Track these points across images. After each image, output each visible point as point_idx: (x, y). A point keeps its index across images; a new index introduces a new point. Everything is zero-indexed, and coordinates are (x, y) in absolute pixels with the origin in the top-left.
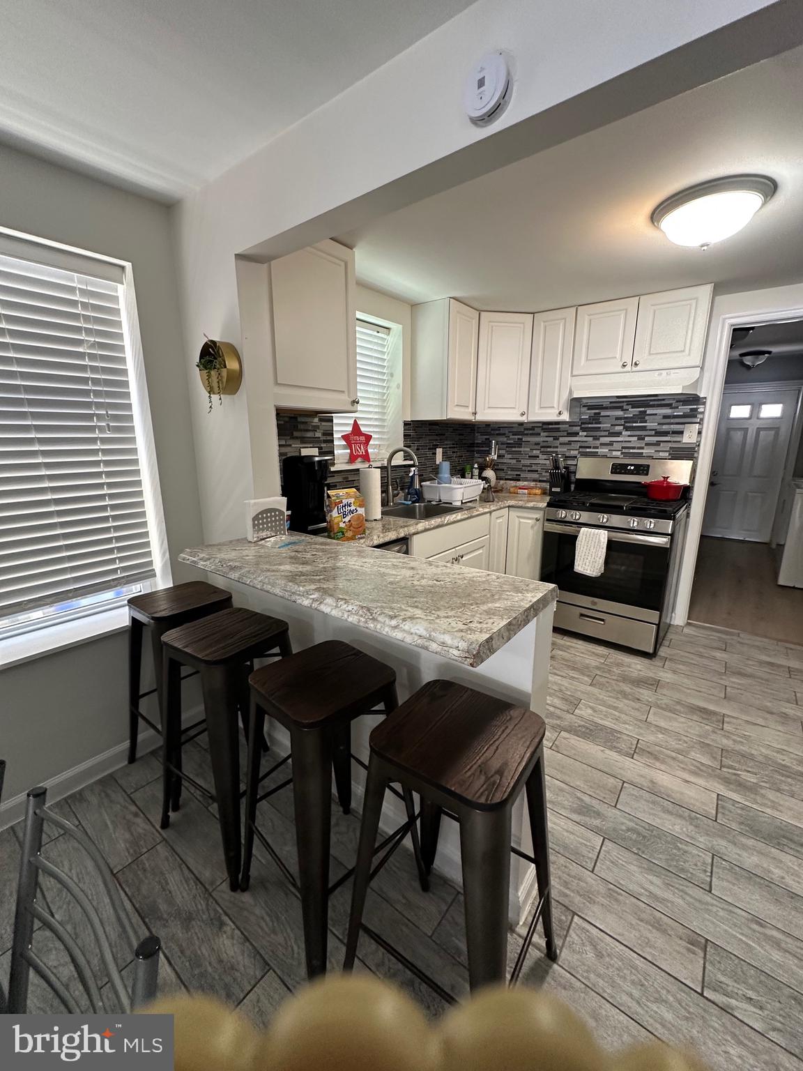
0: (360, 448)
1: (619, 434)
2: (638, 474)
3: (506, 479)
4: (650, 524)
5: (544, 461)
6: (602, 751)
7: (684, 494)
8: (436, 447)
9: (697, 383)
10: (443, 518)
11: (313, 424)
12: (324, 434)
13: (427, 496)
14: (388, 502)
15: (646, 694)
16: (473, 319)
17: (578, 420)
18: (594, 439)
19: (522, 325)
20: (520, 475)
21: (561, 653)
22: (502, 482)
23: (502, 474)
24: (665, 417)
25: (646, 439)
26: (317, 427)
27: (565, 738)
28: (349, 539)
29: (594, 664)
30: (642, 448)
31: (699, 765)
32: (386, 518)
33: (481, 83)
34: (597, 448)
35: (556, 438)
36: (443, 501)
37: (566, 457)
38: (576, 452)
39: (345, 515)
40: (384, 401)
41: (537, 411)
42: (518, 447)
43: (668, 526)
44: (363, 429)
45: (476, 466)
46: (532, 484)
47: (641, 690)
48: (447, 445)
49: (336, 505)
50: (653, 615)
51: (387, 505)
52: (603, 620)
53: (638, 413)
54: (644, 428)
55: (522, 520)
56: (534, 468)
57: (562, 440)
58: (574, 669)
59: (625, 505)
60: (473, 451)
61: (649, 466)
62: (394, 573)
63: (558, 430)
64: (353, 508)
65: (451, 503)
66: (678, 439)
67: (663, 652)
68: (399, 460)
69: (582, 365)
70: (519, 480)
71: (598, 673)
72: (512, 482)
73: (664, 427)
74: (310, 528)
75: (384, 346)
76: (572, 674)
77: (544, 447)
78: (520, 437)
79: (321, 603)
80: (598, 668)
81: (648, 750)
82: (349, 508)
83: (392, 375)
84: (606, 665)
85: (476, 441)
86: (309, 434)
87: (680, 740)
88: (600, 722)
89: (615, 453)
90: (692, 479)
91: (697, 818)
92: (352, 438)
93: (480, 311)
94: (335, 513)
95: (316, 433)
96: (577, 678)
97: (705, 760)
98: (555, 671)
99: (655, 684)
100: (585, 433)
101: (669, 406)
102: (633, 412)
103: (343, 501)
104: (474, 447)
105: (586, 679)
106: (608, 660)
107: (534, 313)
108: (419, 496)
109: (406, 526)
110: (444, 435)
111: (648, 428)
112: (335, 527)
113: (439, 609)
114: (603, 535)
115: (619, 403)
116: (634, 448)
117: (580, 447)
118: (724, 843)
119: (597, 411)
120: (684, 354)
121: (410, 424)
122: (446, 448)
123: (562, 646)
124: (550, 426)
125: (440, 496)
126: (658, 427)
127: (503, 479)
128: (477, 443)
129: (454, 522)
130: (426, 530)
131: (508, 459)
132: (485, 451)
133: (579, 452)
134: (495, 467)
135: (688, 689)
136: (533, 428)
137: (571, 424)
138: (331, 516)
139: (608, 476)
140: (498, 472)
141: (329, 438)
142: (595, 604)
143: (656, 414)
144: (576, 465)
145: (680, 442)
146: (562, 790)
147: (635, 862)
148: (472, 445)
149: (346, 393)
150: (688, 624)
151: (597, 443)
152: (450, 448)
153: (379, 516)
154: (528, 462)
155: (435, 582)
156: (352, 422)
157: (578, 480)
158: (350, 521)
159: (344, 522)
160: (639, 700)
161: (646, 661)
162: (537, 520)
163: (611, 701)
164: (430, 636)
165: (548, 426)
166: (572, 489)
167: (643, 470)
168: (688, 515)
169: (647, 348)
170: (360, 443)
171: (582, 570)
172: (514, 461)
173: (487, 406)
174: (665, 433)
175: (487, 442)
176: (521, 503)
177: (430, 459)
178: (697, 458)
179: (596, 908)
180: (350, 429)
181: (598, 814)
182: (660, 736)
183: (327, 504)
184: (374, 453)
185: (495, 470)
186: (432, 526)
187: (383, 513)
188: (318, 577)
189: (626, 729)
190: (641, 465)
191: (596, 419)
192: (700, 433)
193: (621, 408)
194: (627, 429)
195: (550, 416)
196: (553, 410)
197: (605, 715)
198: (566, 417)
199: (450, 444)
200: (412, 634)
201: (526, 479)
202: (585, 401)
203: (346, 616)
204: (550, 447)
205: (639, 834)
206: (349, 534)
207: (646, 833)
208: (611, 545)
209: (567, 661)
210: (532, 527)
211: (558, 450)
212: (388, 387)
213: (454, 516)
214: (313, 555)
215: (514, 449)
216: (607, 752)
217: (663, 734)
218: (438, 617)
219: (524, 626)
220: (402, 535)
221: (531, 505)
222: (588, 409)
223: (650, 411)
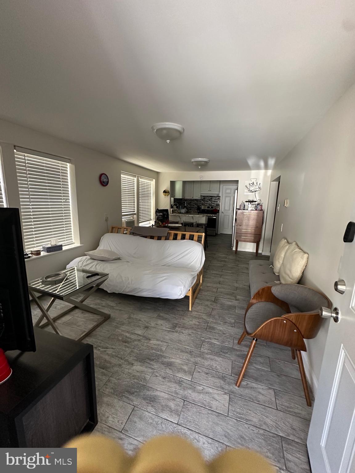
2: (211, 208)
9: (219, 194)
17: (202, 199)
18: (204, 202)
20: (191, 209)
22: (188, 210)
30: (212, 204)
38: (201, 205)
41: (195, 197)
42: (191, 203)
43: (216, 215)
54: (212, 201)
56: (194, 207)
57: (199, 202)
77: (195, 204)
89: (208, 205)
90: (219, 209)
101: (215, 197)
102: (210, 198)
115: (208, 196)
119: (205, 198)
124: (197, 200)
134: (186, 207)
136: (193, 200)
139: (207, 209)
169: (212, 189)
172: (190, 206)
174: (215, 202)
175: (184, 202)
178: (220, 206)
192: (220, 202)
194: (209, 201)
196: (198, 197)
202: (203, 196)
223: (213, 198)
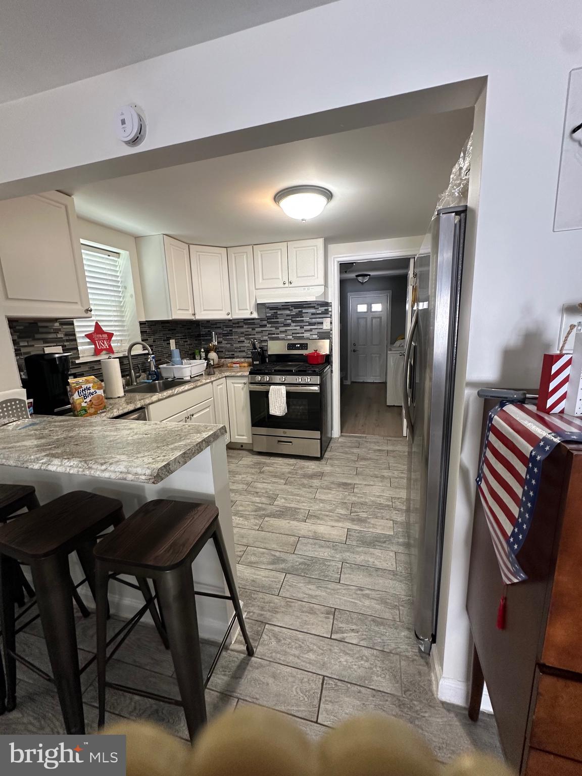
0: (104, 343)
1: (289, 325)
2: (302, 349)
3: (225, 358)
4: (308, 379)
5: (247, 344)
6: (289, 523)
7: (328, 359)
8: (169, 339)
9: (325, 293)
10: (173, 391)
11: (54, 327)
12: (66, 335)
13: (165, 375)
14: (132, 382)
15: (316, 482)
16: (184, 249)
17: (265, 317)
18: (276, 329)
19: (220, 255)
20: (234, 355)
21: (268, 468)
22: (223, 360)
23: (222, 354)
24: (313, 314)
25: (305, 327)
26: (60, 330)
27: (267, 521)
28: (91, 415)
29: (287, 470)
30: (303, 333)
31: (339, 515)
32: (129, 395)
33: (123, 122)
34: (278, 334)
35: (253, 329)
36: (177, 377)
37: (261, 341)
38: (267, 337)
39: (85, 397)
40: (122, 307)
41: (237, 312)
42: (230, 336)
43: (317, 379)
44: (104, 329)
45: (202, 350)
46: (243, 360)
47: (313, 481)
48: (179, 336)
49: (76, 390)
50: (317, 434)
51: (132, 384)
52: (291, 442)
53: (298, 312)
54: (302, 321)
55: (235, 385)
56: (242, 349)
57: (257, 330)
58: (275, 477)
59: (294, 369)
60: (201, 340)
61: (307, 344)
62: (115, 434)
63: (254, 324)
64: (92, 391)
65: (183, 379)
66: (321, 327)
67: (327, 455)
68: (138, 350)
69: (260, 283)
70: (234, 358)
71: (290, 476)
72: (229, 359)
73: (313, 320)
74: (56, 410)
75: (116, 266)
76: (274, 480)
77: (247, 335)
78: (231, 329)
79: (49, 464)
80: (289, 473)
81: (314, 514)
82: (89, 391)
83: (125, 288)
84: (295, 470)
85: (202, 333)
86: (51, 336)
87: (331, 504)
88: (289, 505)
89: (288, 337)
90: (331, 350)
91: (336, 545)
92: (95, 336)
93: (189, 245)
94: (76, 396)
95: (58, 335)
96: (277, 482)
97: (343, 512)
98: (264, 481)
99: (321, 475)
100: (270, 325)
101: (314, 307)
102: (295, 311)
103: (83, 386)
104: (200, 337)
105: (282, 481)
106: (296, 467)
107: (227, 247)
108: (158, 376)
109: (142, 399)
110: (175, 330)
111: (305, 321)
112: (78, 406)
113: (140, 453)
114: (283, 389)
115: (286, 306)
116: (299, 333)
117: (269, 334)
118: (348, 554)
119: (275, 311)
120: (314, 278)
121: (145, 324)
122: (179, 339)
123: (269, 464)
124: (249, 321)
125: (174, 375)
126: (310, 320)
127: (223, 358)
128: (202, 334)
129: (183, 392)
130: (159, 400)
131: (224, 344)
132: (209, 339)
133: (268, 337)
134: (216, 350)
135: (338, 473)
136: (238, 323)
137: (262, 320)
138: (73, 399)
139: (287, 352)
140: (220, 353)
141: (71, 338)
142: (285, 433)
143: (307, 313)
144: (267, 346)
145: (322, 329)
146: (263, 553)
147: (302, 581)
148: (199, 335)
149: (79, 303)
150: (341, 436)
151: (278, 331)
152: (181, 339)
153: (122, 394)
154: (238, 345)
155: (144, 435)
156: (94, 324)
157: (270, 355)
158: (90, 401)
159: (85, 402)
160: (311, 486)
161: (317, 462)
162: (245, 384)
163: (296, 491)
164: (128, 471)
165: (247, 322)
166: (267, 361)
167: (305, 347)
168: (332, 371)
169: (296, 274)
170: (103, 340)
171: (274, 412)
172: (229, 345)
173: (202, 310)
174: (314, 324)
175: (209, 333)
176: (233, 374)
177: (165, 348)
178: (332, 338)
179: (279, 616)
180: (93, 329)
181: (284, 561)
182: (321, 505)
183: (69, 390)
184: (117, 346)
185: (217, 353)
186: (164, 397)
187: (125, 392)
188: (50, 447)
189: (303, 506)
190: (303, 344)
191: (275, 316)
192: (331, 323)
193: (288, 309)
194: (293, 322)
195: (246, 315)
196: (247, 312)
197: (292, 501)
198: (255, 315)
199: (181, 336)
200: (115, 472)
201: (238, 357)
202: (267, 305)
203: (68, 470)
204: (250, 335)
205: (305, 564)
206: (92, 410)
207: (309, 563)
208: (288, 394)
209: (271, 472)
210: (243, 389)
211: (256, 336)
212: (124, 297)
213: (182, 387)
214: (50, 431)
215: (227, 337)
216: (292, 522)
217: (323, 503)
218: (137, 457)
219: (198, 453)
220: (139, 406)
221: (239, 374)
222: (270, 310)
223: (304, 311)
